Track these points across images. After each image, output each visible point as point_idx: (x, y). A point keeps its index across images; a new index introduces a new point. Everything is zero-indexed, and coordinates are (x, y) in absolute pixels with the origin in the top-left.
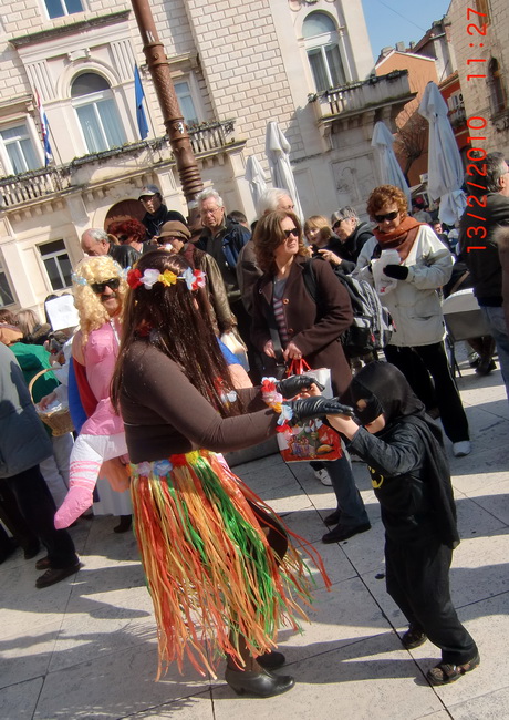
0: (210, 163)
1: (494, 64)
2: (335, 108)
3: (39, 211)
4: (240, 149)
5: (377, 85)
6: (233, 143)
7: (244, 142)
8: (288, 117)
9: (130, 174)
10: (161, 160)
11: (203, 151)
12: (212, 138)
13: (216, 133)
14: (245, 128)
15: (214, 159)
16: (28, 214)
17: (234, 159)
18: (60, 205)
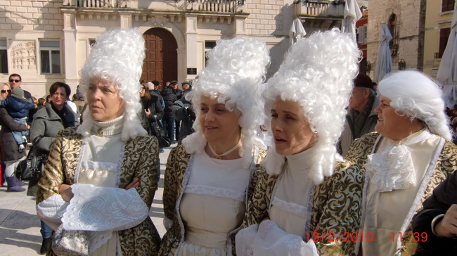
0: (222, 21)
1: (393, 17)
2: (309, 11)
3: (99, 17)
4: (244, 18)
5: (337, 6)
6: (241, 13)
7: (248, 14)
8: (278, 8)
9: (169, 12)
10: (192, 9)
11: (220, 12)
12: (228, 6)
13: (232, 3)
14: (250, 6)
15: (226, 19)
16: (90, 17)
17: (239, 23)
18: (114, 18)
